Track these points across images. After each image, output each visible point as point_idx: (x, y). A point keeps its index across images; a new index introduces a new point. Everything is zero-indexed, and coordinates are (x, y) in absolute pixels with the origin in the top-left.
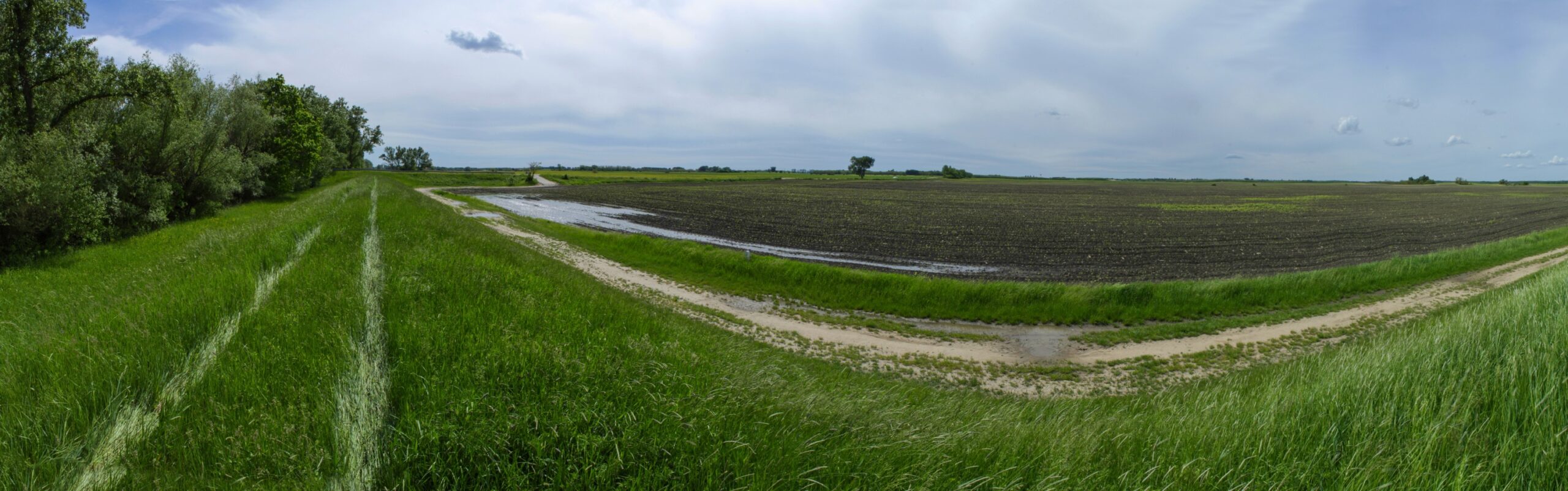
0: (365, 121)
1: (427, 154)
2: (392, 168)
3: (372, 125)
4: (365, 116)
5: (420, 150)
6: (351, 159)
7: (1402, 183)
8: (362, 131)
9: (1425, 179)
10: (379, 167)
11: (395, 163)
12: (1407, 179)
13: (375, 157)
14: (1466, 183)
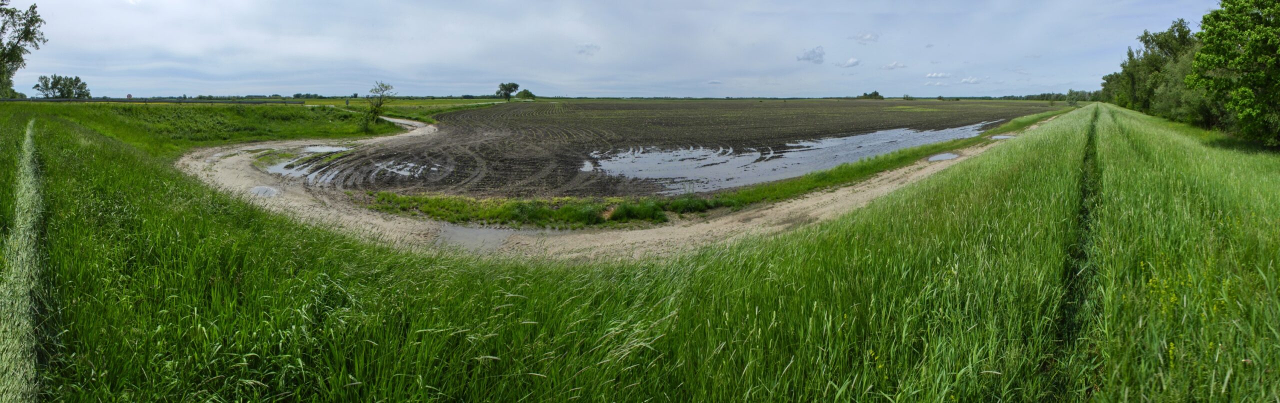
1: (84, 84)
5: (77, 80)
7: (859, 98)
9: (875, 95)
10: (33, 99)
11: (50, 93)
12: (862, 95)
14: (912, 99)
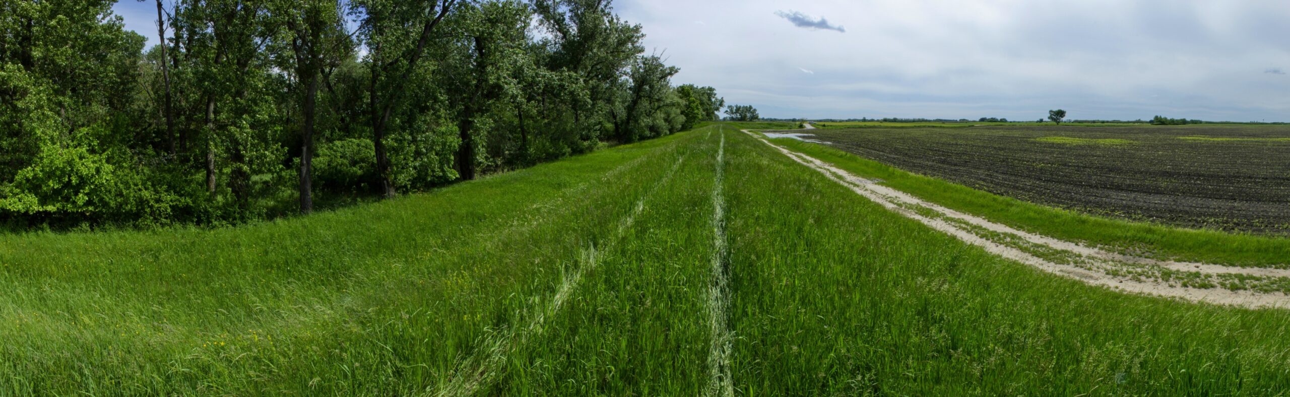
0: (715, 94)
1: (755, 110)
2: (732, 119)
3: (719, 97)
4: (715, 92)
5: (751, 107)
6: (708, 115)
8: (713, 100)
10: (724, 119)
11: (734, 116)
13: (721, 114)
